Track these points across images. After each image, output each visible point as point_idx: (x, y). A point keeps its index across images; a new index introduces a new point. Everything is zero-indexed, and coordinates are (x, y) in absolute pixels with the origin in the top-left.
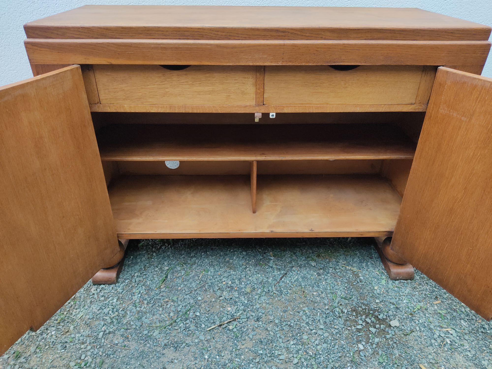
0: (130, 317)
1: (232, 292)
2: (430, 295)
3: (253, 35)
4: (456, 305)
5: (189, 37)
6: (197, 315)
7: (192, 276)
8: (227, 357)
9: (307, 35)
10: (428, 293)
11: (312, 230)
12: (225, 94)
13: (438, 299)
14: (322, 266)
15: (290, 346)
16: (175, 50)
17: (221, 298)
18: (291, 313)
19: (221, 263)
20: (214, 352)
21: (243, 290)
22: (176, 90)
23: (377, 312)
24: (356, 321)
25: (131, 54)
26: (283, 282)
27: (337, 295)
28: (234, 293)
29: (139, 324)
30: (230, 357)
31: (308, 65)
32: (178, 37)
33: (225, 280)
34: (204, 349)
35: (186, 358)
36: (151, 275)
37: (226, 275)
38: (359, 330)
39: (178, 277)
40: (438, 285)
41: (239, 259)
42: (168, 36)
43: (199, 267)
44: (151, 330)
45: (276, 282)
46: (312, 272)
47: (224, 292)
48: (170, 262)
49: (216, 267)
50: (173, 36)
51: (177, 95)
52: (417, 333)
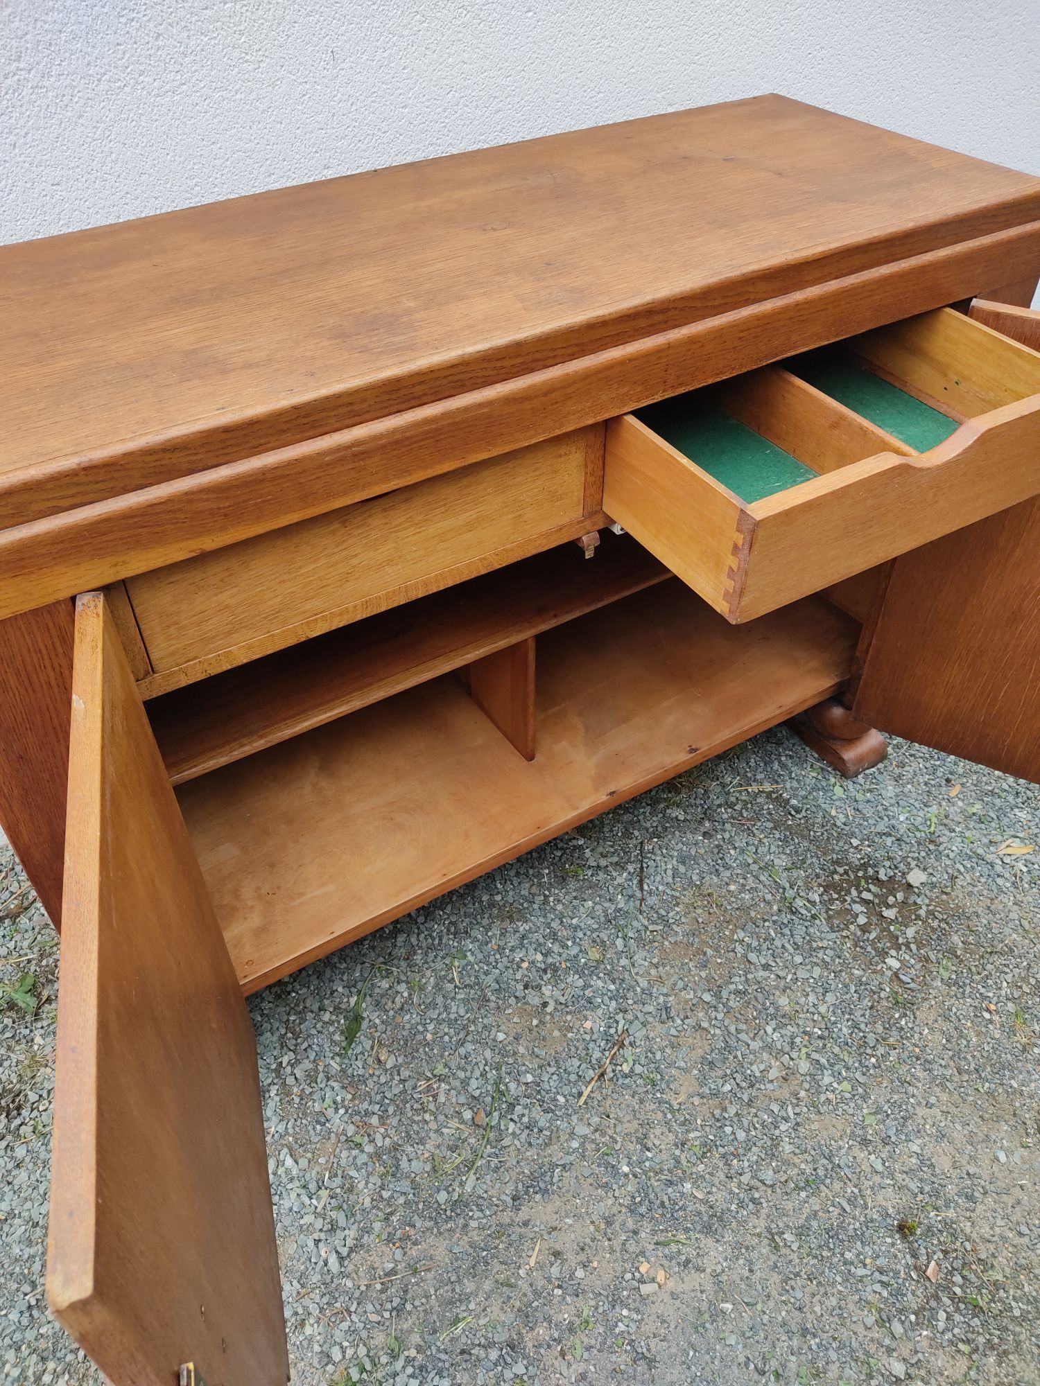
0: (367, 1183)
1: (562, 978)
2: (933, 780)
3: (591, 341)
4: (988, 782)
5: (426, 397)
6: (529, 1081)
7: (433, 988)
8: (667, 1141)
9: (716, 303)
10: (927, 776)
11: (696, 750)
12: (510, 516)
13: (953, 782)
14: (699, 809)
15: (770, 1040)
16: (395, 450)
17: (549, 1009)
18: (719, 961)
19: (479, 917)
20: (631, 1147)
21: (583, 960)
22: (380, 551)
23: (870, 869)
24: (846, 909)
25: (265, 501)
26: (650, 893)
27: (777, 868)
28: (569, 980)
29: (405, 1185)
30: (671, 1137)
31: (719, 380)
32: (395, 408)
33: (521, 955)
34: (607, 1155)
35: (583, 1198)
36: (323, 1039)
37: (512, 941)
38: (864, 929)
39: (402, 1009)
40: (936, 751)
41: (512, 884)
42: (367, 412)
43: (431, 955)
44: (449, 1183)
45: (638, 903)
46: (690, 836)
47: (543, 988)
48: (345, 978)
49: (474, 933)
50: (381, 408)
51: (384, 564)
52: (962, 877)
